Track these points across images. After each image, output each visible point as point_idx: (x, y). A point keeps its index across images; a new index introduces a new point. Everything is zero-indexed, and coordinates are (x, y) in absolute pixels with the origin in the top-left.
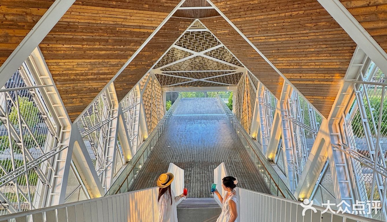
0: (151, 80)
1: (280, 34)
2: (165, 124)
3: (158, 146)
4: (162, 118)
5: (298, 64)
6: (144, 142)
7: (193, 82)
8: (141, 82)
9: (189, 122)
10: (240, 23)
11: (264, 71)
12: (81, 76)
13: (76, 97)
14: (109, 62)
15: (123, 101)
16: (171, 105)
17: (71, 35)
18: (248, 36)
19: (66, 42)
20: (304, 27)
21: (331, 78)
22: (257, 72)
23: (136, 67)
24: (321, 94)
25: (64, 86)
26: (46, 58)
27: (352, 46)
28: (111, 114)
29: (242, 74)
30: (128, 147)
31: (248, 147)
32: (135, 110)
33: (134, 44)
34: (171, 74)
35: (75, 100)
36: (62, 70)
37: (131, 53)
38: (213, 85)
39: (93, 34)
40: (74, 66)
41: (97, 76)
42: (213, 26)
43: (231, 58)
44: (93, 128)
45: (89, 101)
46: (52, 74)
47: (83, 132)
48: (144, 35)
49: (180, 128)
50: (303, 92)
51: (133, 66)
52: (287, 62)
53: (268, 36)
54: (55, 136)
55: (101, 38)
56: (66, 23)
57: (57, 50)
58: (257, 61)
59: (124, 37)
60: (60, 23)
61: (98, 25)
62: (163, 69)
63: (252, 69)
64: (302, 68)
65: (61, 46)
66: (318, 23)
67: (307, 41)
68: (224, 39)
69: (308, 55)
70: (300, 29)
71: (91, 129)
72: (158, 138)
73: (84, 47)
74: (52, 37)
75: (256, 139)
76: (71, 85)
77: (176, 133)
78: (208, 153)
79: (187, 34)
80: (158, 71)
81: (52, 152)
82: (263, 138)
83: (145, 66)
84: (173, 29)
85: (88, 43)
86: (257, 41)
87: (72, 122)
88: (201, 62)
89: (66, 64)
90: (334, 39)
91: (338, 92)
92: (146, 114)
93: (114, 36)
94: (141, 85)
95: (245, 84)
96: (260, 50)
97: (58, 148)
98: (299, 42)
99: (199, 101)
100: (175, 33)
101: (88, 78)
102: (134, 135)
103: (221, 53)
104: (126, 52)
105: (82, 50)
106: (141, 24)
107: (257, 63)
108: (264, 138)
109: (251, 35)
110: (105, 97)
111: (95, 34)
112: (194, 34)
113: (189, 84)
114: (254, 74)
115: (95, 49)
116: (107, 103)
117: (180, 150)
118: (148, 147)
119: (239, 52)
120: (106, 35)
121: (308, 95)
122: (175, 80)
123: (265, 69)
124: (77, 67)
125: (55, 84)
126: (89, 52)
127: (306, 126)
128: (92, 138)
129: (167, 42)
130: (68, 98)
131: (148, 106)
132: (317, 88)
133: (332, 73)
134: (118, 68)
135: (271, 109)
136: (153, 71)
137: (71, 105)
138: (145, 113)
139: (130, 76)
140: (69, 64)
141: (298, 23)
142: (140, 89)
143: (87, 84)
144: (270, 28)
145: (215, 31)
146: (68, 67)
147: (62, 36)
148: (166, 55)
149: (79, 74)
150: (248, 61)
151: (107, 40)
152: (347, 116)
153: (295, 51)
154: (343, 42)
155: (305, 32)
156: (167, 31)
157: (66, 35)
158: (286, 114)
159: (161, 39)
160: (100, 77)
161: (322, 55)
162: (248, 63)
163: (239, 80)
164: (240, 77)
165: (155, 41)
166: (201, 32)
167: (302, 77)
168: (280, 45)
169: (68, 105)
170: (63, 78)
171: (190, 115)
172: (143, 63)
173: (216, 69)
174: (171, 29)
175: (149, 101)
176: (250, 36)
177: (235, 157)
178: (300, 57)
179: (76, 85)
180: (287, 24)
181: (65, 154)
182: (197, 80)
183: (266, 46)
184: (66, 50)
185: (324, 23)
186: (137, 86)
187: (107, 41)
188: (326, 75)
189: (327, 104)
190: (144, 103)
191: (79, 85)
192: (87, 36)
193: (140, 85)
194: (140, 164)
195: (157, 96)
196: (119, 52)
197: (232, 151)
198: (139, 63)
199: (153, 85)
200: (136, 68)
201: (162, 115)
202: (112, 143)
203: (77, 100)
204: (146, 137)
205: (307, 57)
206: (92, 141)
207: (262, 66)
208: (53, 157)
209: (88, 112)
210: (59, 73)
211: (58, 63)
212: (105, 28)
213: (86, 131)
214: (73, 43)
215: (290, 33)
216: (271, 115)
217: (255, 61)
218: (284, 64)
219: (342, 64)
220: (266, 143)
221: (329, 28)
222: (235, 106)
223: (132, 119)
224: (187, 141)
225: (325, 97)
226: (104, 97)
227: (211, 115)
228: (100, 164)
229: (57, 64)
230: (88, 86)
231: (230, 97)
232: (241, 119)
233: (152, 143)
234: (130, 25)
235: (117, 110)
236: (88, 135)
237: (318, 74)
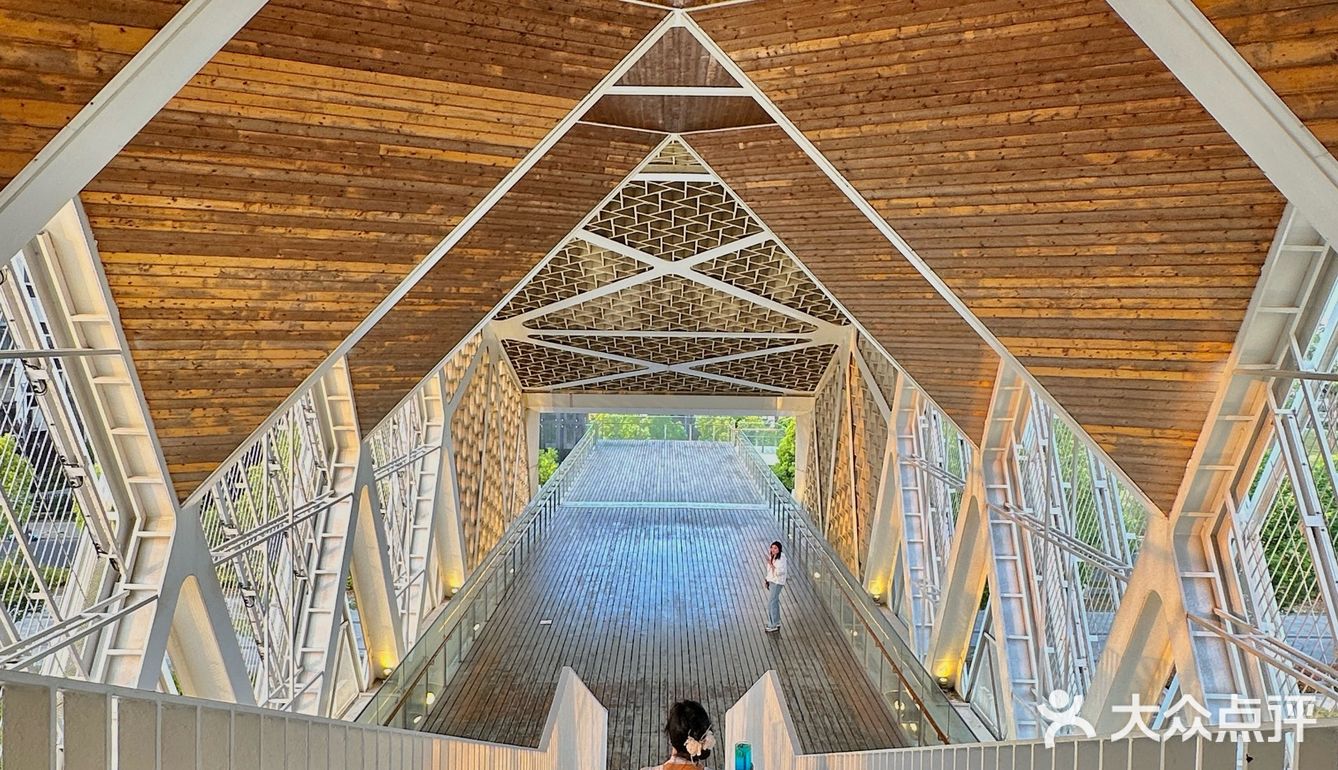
0: (484, 362)
1: (988, 188)
2: (532, 534)
3: (505, 621)
4: (519, 511)
5: (1056, 302)
6: (446, 604)
7: (644, 376)
8: (450, 365)
9: (625, 532)
10: (840, 146)
11: (924, 334)
12: (230, 321)
13: (205, 402)
14: (342, 271)
15: (376, 435)
16: (555, 466)
17: (207, 163)
18: (869, 195)
19: (187, 189)
20: (1081, 167)
21: (1179, 356)
22: (894, 339)
23: (436, 304)
24: (1144, 419)
25: (164, 356)
26: (102, 243)
27: (1255, 238)
28: (327, 481)
29: (833, 352)
30: (386, 618)
31: (855, 634)
32: (418, 471)
33: (442, 207)
34: (565, 341)
35: (199, 412)
36: (162, 294)
37: (429, 240)
38: (722, 390)
39: (291, 163)
40: (209, 280)
41: (293, 323)
42: (734, 163)
43: (793, 287)
44: (255, 531)
45: (254, 418)
46: (119, 308)
47: (218, 547)
48: (481, 175)
49: (591, 553)
50: (1077, 410)
51: (427, 301)
52: (1013, 293)
53: (944, 195)
54: (111, 551)
55: (317, 178)
56: (190, 118)
57: (150, 215)
58: (895, 295)
59: (403, 179)
60: (169, 115)
61: (311, 131)
62: (534, 321)
63: (878, 326)
64: (1071, 319)
65: (164, 202)
66: (1129, 153)
67: (1088, 217)
68: (773, 210)
69: (1095, 271)
70: (1062, 172)
71: (249, 535)
72: (502, 587)
73: (251, 209)
74: (137, 166)
75: (884, 604)
76: (191, 355)
77: (574, 572)
78: (699, 652)
79: (633, 191)
80: (515, 329)
81: (94, 615)
82: (914, 598)
83: (473, 302)
84: (584, 168)
85: (269, 195)
86: (904, 212)
87: (181, 501)
88: (678, 298)
89: (177, 271)
90: (1189, 212)
91: (1206, 413)
92: (461, 492)
93: (369, 176)
94: (450, 378)
95: (844, 388)
96: (916, 246)
97: (117, 604)
98: (1062, 222)
99: (664, 451)
100: (589, 182)
101: (256, 327)
102: (411, 572)
103: (758, 267)
104: (410, 238)
105: (242, 221)
106: (472, 136)
107: (896, 302)
108: (921, 595)
109: (881, 188)
110: (310, 415)
111: (299, 162)
112: (659, 193)
113: (629, 381)
114: (885, 345)
115: (291, 220)
116: (316, 437)
117: (590, 638)
118: (464, 622)
119: (826, 259)
120: (338, 168)
121: (1097, 419)
122: (576, 365)
123: (925, 327)
124: (217, 286)
125: (130, 346)
126: (268, 230)
127: (1084, 547)
128: (248, 572)
129: (560, 215)
130: (175, 402)
131: (469, 460)
132: (1126, 393)
133: (1182, 340)
134: (376, 295)
135: (945, 482)
136: (497, 329)
137: (181, 432)
138: (459, 488)
139: (412, 338)
140: (190, 271)
141: (1056, 149)
142: (446, 394)
143: (253, 354)
144: (953, 166)
145: (740, 179)
146: (183, 282)
147: (171, 164)
148: (549, 269)
149: (225, 315)
150: (862, 296)
151: (340, 189)
152: (1243, 507)
153: (1045, 251)
154: (1224, 223)
155: (1081, 182)
156: (559, 173)
157: (189, 162)
158: (1007, 501)
159: (538, 203)
160: (302, 326)
161: (1146, 271)
162: (863, 302)
163: (822, 373)
164: (826, 360)
165: (514, 208)
166: (686, 186)
167: (1073, 354)
168: (989, 231)
169: (172, 430)
170: (160, 324)
171: (628, 505)
172: (462, 290)
173: (734, 330)
174: (575, 167)
175: (474, 442)
176: (878, 194)
177: (804, 670)
178: (1065, 277)
179: (208, 353)
180: (1016, 152)
181: (140, 625)
182: (661, 368)
183: (938, 233)
184: (183, 218)
185: (1151, 153)
186: (433, 383)
187: (340, 192)
188: (1163, 346)
189: (1167, 458)
190: (454, 448)
191: (221, 357)
192: (266, 168)
193: (443, 378)
194: (429, 689)
195: (505, 426)
196: (383, 234)
197: (795, 647)
198: (447, 289)
199: (492, 383)
200: (435, 308)
201: (523, 499)
202: (325, 594)
203: (209, 411)
204: (457, 582)
205: (1088, 276)
206: (249, 584)
207: (913, 315)
208: (94, 635)
209: (241, 467)
210: (148, 305)
211: (147, 267)
212: (338, 141)
213: (230, 544)
214: (210, 192)
215: (1026, 186)
216: (946, 505)
217: (889, 296)
218: (1005, 302)
219: (1221, 306)
220: (927, 619)
221: (1170, 169)
222: (803, 475)
223: (408, 509)
224: (617, 603)
225: (1159, 428)
226: (307, 413)
227: (710, 505)
228: (274, 679)
229: (144, 271)
230: (254, 362)
231: (784, 439)
232: (827, 521)
233: (480, 609)
234: (430, 138)
235: (353, 468)
236: (235, 560)
237: (1130, 340)
